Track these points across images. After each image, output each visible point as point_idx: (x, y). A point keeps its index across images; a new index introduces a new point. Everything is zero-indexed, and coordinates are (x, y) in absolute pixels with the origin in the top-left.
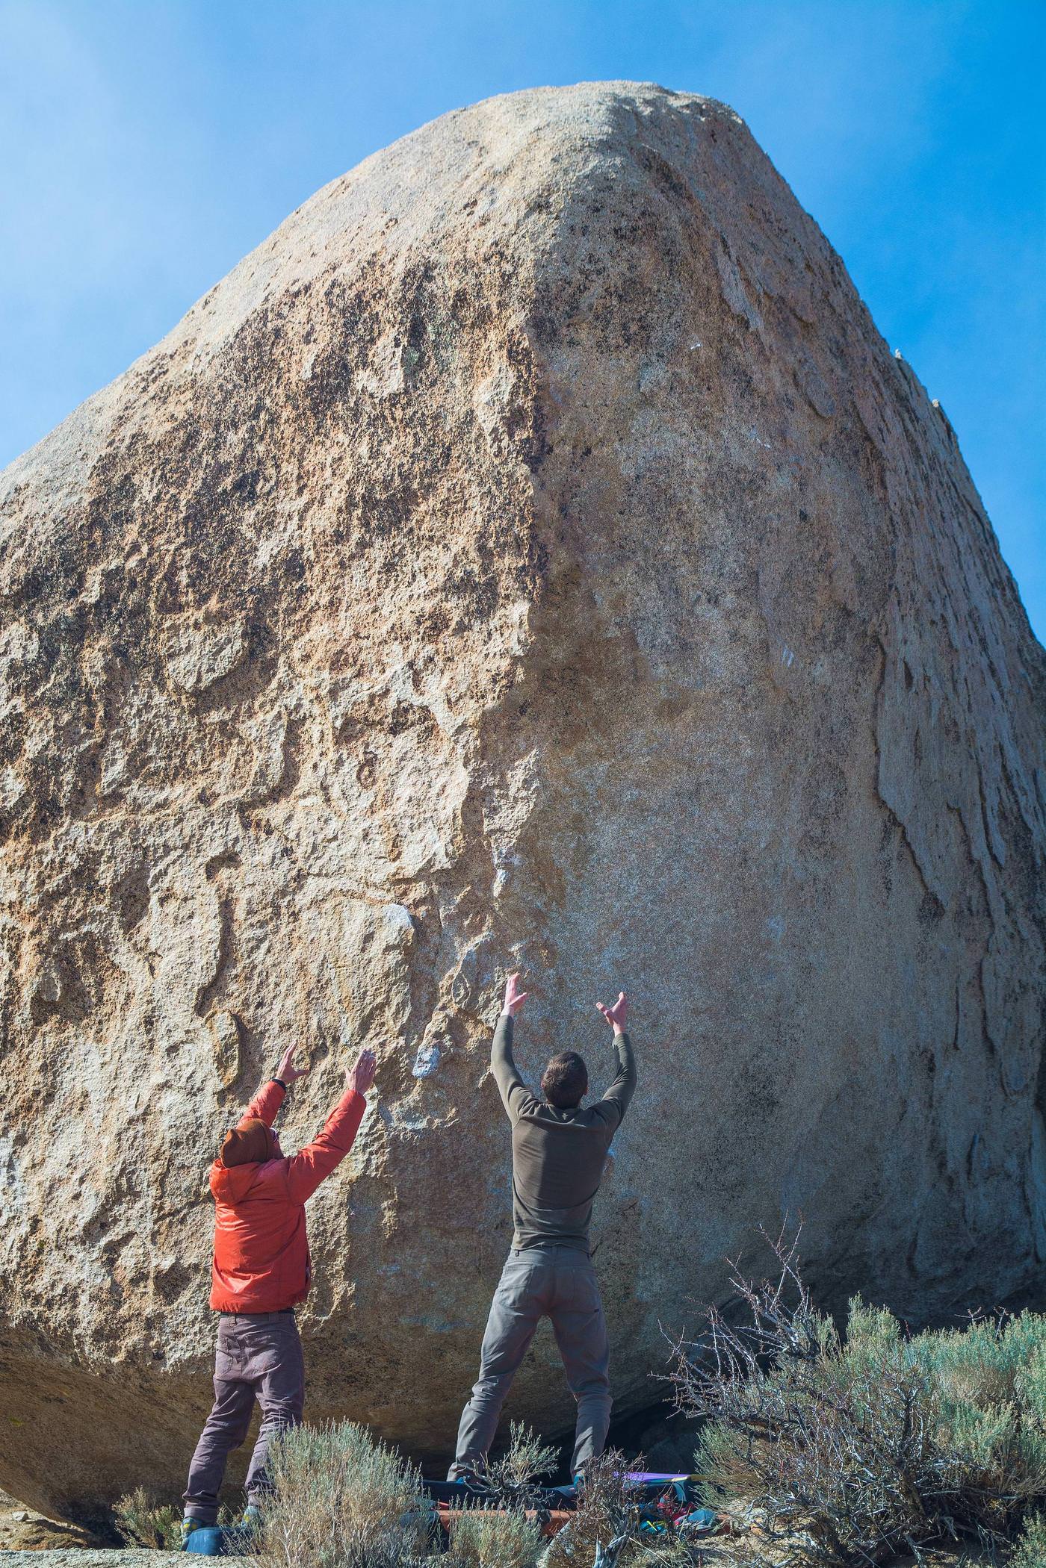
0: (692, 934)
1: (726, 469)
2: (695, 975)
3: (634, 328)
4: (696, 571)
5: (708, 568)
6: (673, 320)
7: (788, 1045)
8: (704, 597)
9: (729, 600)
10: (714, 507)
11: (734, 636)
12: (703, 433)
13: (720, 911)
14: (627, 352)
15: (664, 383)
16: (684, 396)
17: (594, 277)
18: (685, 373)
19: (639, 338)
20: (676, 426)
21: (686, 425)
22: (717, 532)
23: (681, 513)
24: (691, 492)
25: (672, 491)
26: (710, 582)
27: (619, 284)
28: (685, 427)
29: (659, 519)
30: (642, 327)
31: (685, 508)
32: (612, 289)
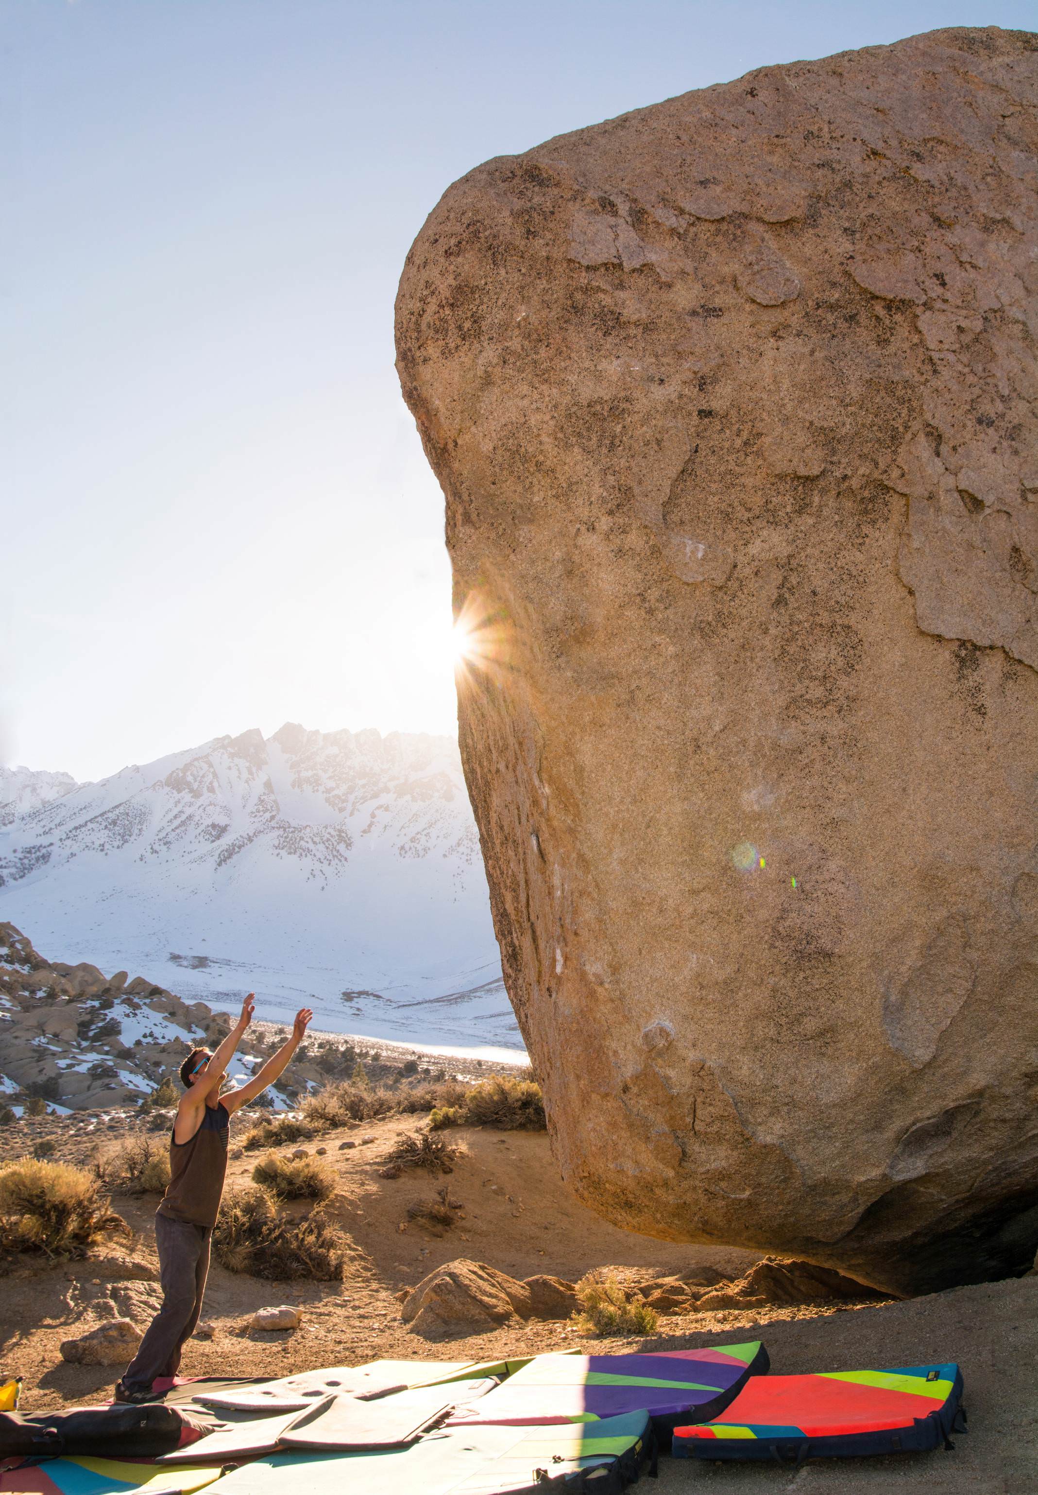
0: (666, 825)
1: (575, 409)
2: (680, 860)
3: (467, 325)
4: (569, 508)
5: (580, 501)
6: (500, 303)
7: (823, 899)
8: (583, 528)
9: (604, 523)
10: (568, 446)
11: (620, 552)
12: (545, 387)
13: (685, 799)
14: (466, 347)
15: (495, 361)
16: (518, 364)
17: (429, 300)
18: (515, 344)
19: (472, 332)
20: (516, 392)
21: (526, 387)
22: (578, 467)
23: (539, 464)
24: (541, 443)
25: (523, 449)
26: (584, 513)
27: (448, 295)
28: (525, 389)
29: (519, 478)
30: (475, 322)
31: (541, 458)
32: (444, 302)
